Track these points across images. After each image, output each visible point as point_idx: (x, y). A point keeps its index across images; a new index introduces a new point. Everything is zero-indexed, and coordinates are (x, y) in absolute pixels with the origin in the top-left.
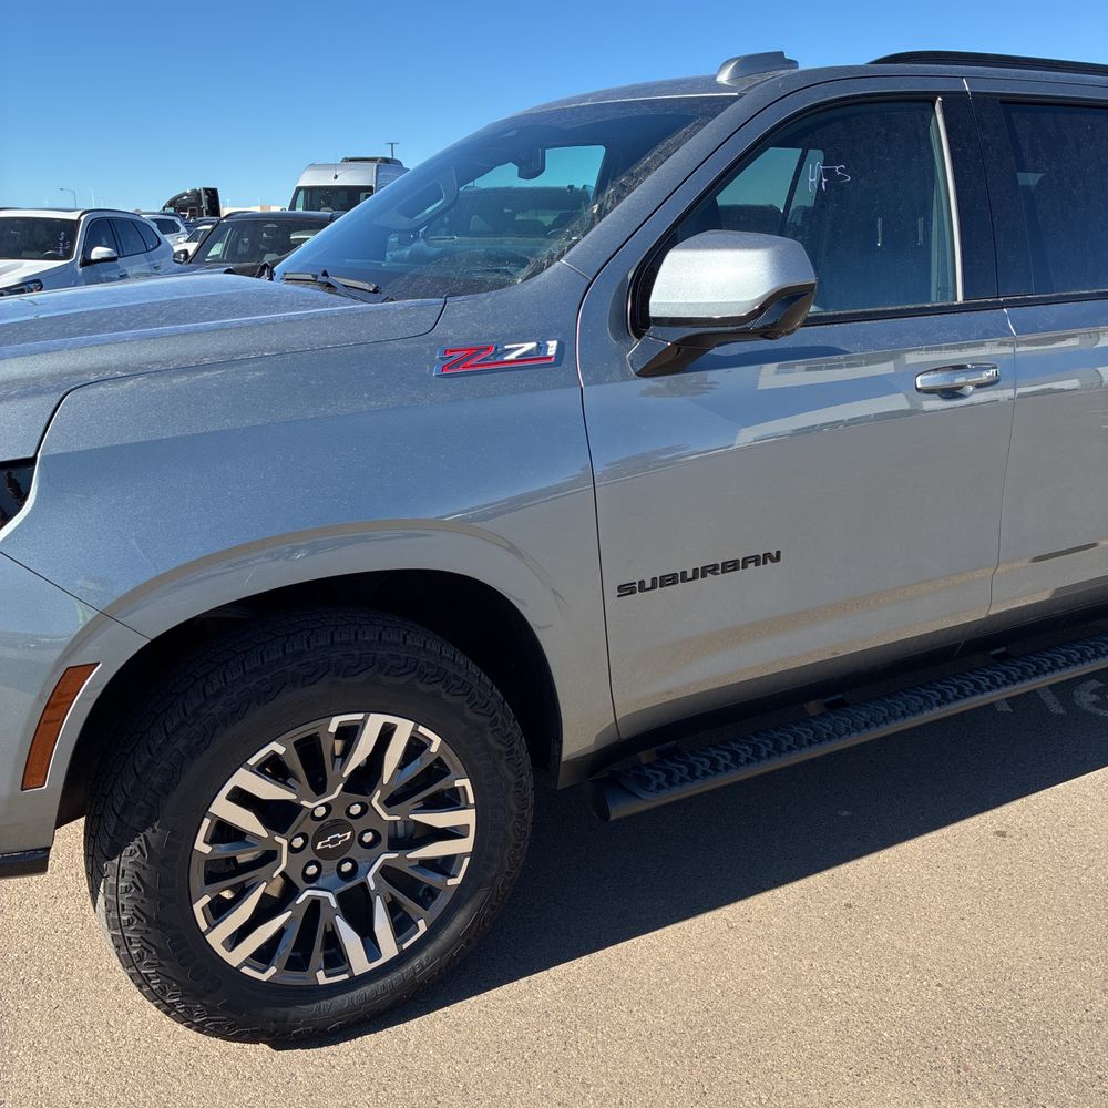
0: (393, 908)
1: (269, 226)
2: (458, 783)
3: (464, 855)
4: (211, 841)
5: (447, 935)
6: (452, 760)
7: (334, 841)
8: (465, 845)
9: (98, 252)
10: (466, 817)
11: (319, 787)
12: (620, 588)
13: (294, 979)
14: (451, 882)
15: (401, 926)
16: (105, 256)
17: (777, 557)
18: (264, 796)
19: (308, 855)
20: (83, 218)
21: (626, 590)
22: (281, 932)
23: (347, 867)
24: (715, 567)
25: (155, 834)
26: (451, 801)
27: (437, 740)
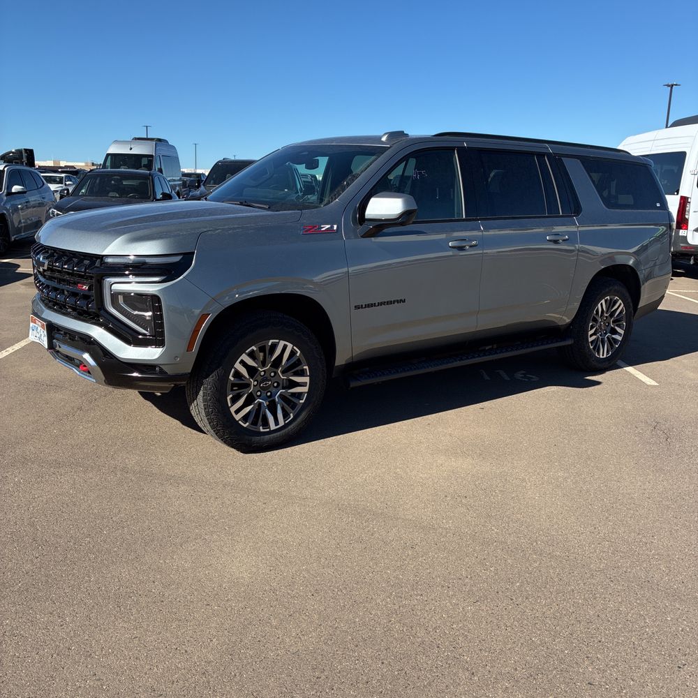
0: (283, 409)
1: (115, 177)
2: (305, 367)
3: (305, 393)
4: (233, 377)
5: (299, 420)
6: (303, 360)
7: (266, 384)
8: (305, 389)
9: (16, 188)
10: (306, 379)
11: (264, 364)
12: (355, 307)
13: (253, 428)
14: (301, 401)
15: (286, 415)
16: (20, 190)
17: (404, 301)
18: (249, 364)
19: (258, 388)
20: (6, 169)
21: (357, 307)
22: (250, 412)
23: (269, 394)
24: (385, 302)
25: (220, 370)
26: (302, 373)
27: (299, 352)
